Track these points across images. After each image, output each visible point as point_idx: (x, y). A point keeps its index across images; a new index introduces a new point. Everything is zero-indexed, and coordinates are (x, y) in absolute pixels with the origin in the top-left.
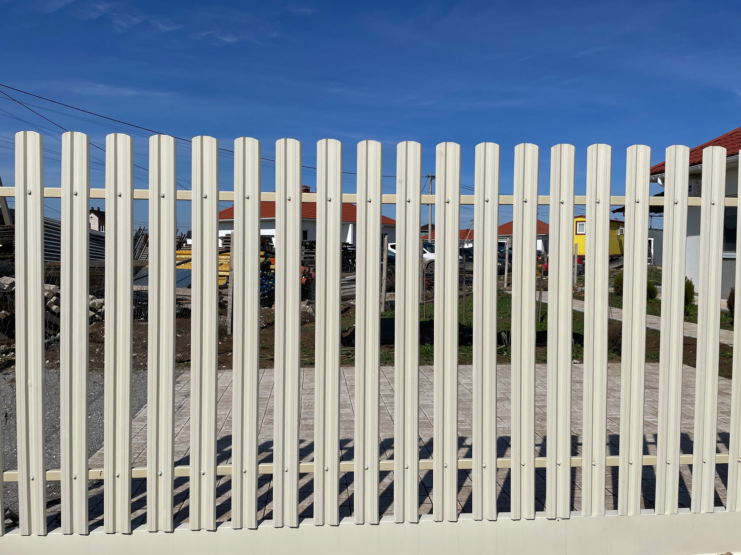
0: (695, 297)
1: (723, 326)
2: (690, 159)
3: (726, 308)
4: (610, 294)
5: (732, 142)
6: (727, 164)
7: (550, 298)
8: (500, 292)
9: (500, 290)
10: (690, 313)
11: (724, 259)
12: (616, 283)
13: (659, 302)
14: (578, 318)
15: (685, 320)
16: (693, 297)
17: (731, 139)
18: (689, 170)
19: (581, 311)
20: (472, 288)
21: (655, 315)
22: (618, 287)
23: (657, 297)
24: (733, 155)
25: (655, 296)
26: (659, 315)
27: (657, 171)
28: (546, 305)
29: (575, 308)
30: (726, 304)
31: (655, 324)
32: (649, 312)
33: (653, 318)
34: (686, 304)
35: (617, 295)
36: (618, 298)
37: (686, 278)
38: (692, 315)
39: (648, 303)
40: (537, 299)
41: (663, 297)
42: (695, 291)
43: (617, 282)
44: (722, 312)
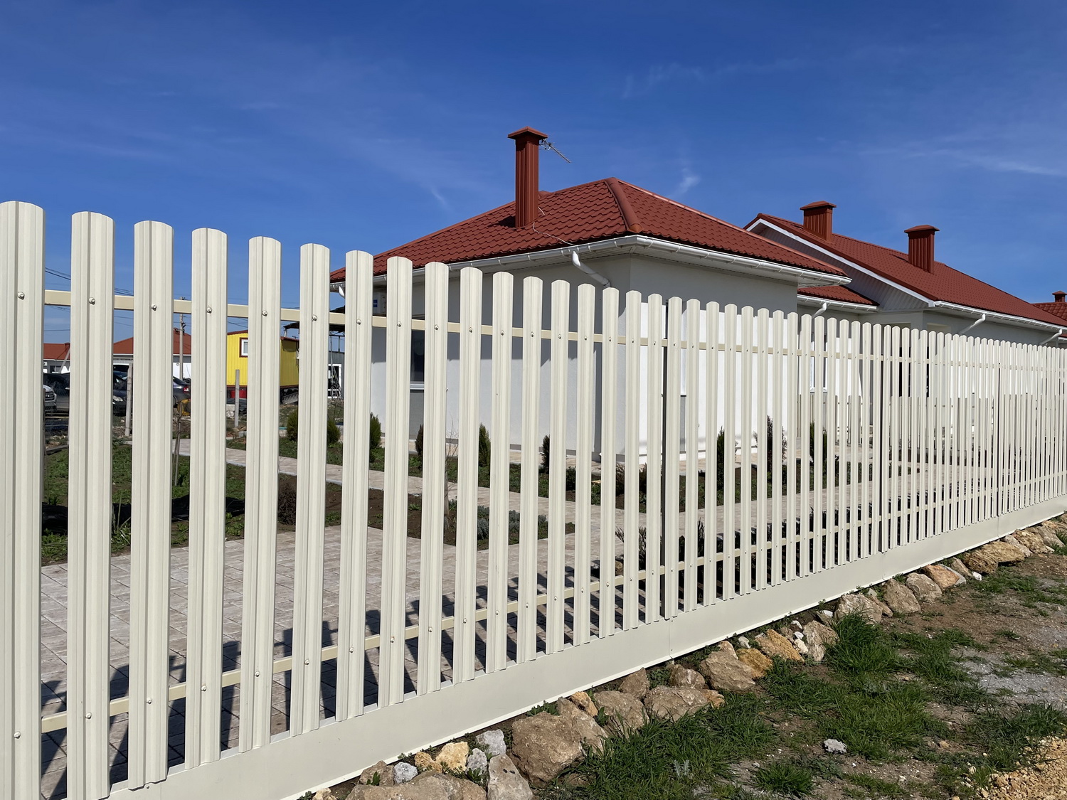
0: (381, 437)
1: (411, 473)
2: (374, 266)
3: (414, 450)
4: (281, 440)
5: (420, 252)
6: (413, 277)
7: (193, 449)
8: (117, 443)
9: (117, 441)
10: (376, 459)
11: (412, 391)
12: (290, 424)
13: (341, 446)
14: (235, 476)
15: (371, 468)
16: (379, 439)
17: (419, 247)
18: (373, 280)
19: (240, 464)
20: (67, 440)
21: (335, 463)
22: (292, 430)
23: (339, 441)
24: (420, 267)
25: (337, 440)
26: (341, 464)
27: (338, 278)
28: (188, 458)
29: (230, 461)
30: (414, 445)
31: (334, 475)
32: (329, 461)
33: (334, 468)
34: (371, 448)
35: (291, 440)
36: (291, 443)
37: (371, 415)
38: (378, 461)
39: (328, 448)
40: (173, 451)
41: (346, 439)
42: (382, 430)
43: (291, 422)
44: (411, 455)
